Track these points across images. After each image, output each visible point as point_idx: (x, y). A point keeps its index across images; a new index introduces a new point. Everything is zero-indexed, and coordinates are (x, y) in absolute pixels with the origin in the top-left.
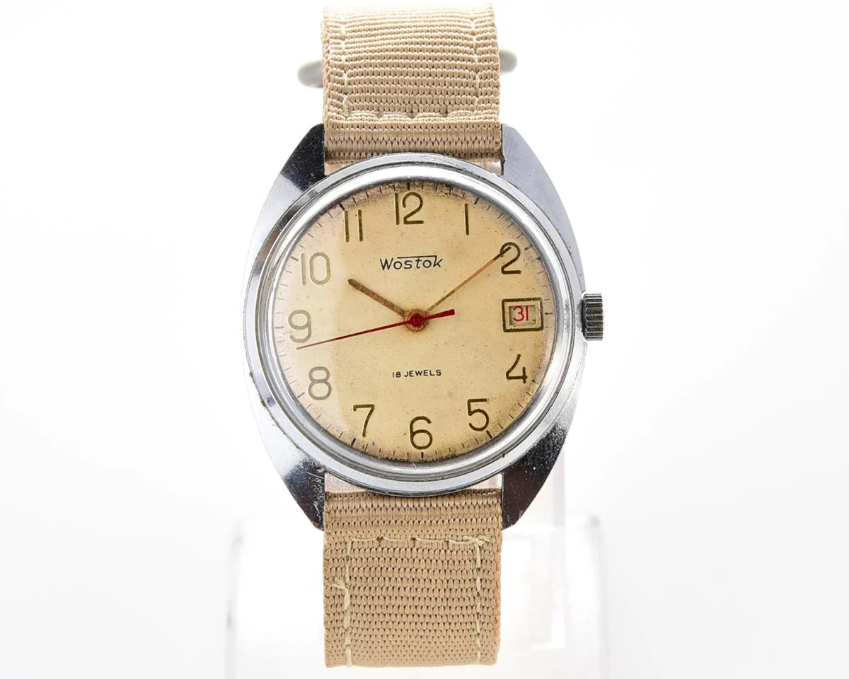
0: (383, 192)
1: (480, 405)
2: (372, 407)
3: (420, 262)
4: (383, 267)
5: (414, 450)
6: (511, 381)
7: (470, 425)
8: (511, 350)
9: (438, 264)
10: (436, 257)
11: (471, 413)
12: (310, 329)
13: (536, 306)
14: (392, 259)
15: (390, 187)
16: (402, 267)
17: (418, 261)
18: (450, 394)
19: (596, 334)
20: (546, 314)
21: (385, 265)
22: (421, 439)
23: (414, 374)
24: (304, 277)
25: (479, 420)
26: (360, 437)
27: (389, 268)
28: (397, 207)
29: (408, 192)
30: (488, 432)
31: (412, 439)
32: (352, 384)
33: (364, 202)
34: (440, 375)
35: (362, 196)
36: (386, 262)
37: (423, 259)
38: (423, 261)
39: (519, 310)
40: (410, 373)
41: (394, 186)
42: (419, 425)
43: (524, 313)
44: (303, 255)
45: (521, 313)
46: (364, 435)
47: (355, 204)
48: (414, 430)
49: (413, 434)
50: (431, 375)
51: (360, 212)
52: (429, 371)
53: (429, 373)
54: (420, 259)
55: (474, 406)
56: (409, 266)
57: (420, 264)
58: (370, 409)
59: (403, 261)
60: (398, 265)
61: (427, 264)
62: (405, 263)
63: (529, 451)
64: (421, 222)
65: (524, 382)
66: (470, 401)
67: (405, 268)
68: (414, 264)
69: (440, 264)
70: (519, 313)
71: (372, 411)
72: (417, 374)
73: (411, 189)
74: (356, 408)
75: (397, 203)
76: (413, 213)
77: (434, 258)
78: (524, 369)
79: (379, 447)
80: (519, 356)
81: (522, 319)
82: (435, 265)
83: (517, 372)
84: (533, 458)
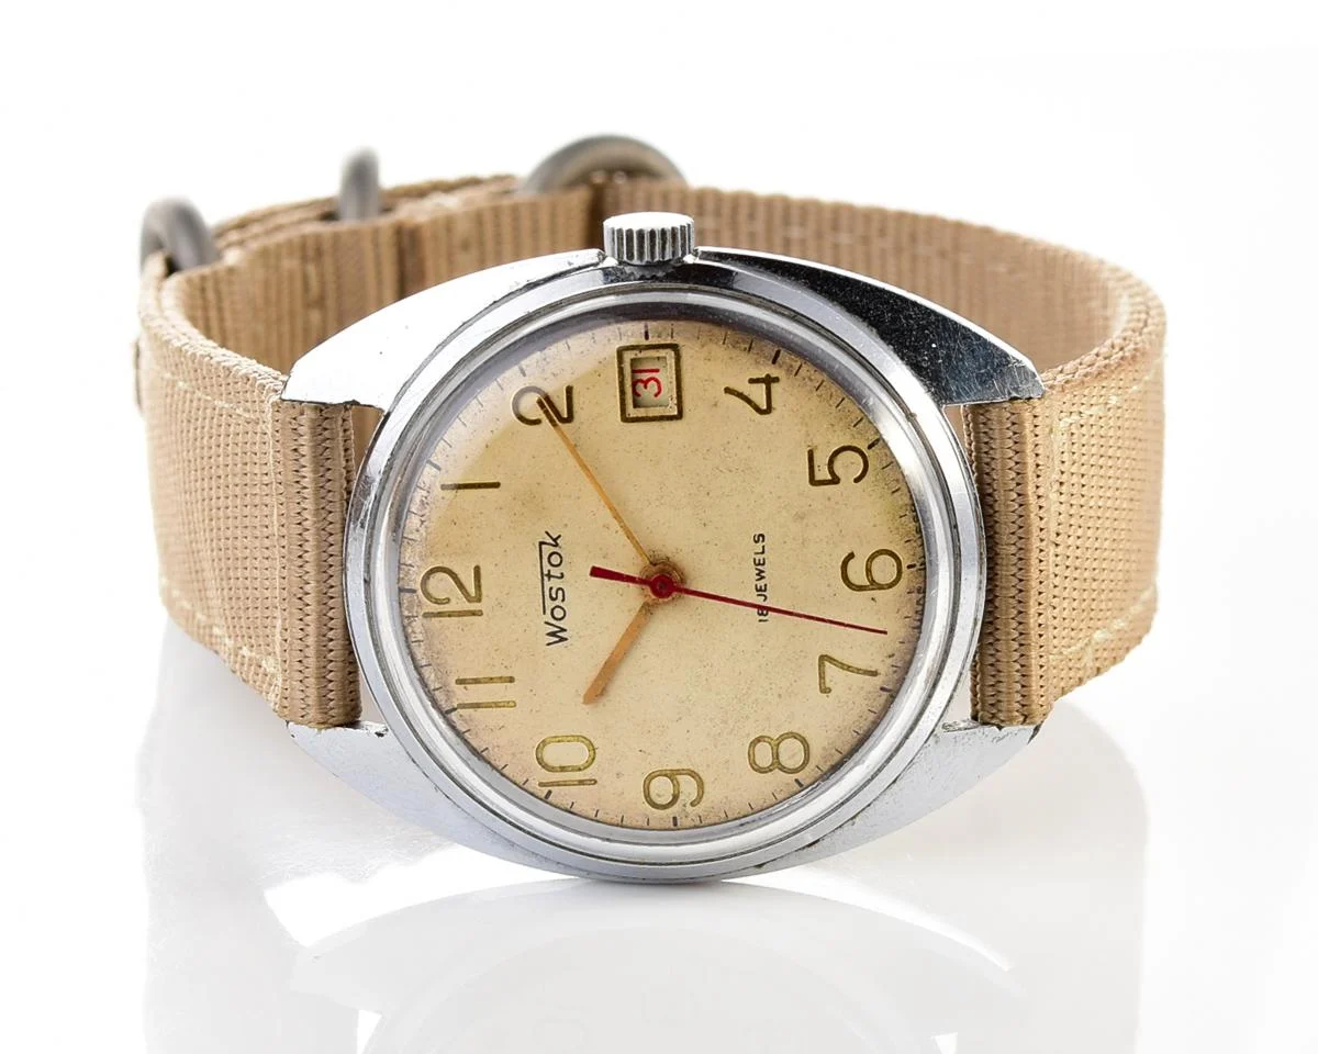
0: (420, 637)
1: (821, 461)
2: (823, 658)
3: (552, 573)
4: (562, 639)
5: (903, 582)
6: (774, 405)
7: (857, 480)
8: (715, 405)
9: (555, 540)
10: (541, 543)
11: (835, 480)
12: (679, 772)
13: (633, 356)
14: (547, 623)
15: (409, 624)
16: (561, 605)
17: (549, 576)
18: (800, 517)
19: (683, 238)
20: (647, 337)
21: (558, 636)
22: (884, 570)
23: (761, 583)
24: (581, 782)
25: (849, 465)
26: (878, 681)
27: (563, 630)
28: (450, 615)
29: (420, 592)
30: (870, 447)
31: (881, 587)
32: (780, 696)
33: (442, 671)
34: (763, 536)
35: (428, 673)
36: (553, 634)
37: (547, 567)
38: (550, 568)
39: (641, 386)
40: (761, 590)
41: (408, 617)
42: (857, 573)
43: (645, 376)
44: (541, 785)
45: (646, 383)
46: (874, 674)
47: (444, 687)
48: (866, 582)
49: (874, 585)
50: (763, 552)
51: (460, 682)
52: (757, 557)
53: (761, 557)
54: (546, 572)
55: (823, 473)
56: (560, 592)
57: (557, 572)
58: (827, 664)
59: (550, 604)
60: (558, 613)
61: (556, 560)
62: (553, 599)
63: (902, 359)
64: (477, 570)
65: (776, 380)
66: (813, 481)
67: (563, 600)
68: (555, 583)
69: (555, 537)
70: (646, 387)
71: (831, 660)
72: (763, 578)
73: (413, 586)
74: (825, 690)
75: (440, 614)
76: (461, 586)
77: (543, 546)
78: (752, 381)
79: (898, 645)
80: (728, 390)
81: (657, 381)
82: (557, 545)
83: (758, 394)
84: (916, 350)
